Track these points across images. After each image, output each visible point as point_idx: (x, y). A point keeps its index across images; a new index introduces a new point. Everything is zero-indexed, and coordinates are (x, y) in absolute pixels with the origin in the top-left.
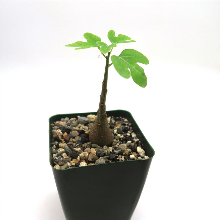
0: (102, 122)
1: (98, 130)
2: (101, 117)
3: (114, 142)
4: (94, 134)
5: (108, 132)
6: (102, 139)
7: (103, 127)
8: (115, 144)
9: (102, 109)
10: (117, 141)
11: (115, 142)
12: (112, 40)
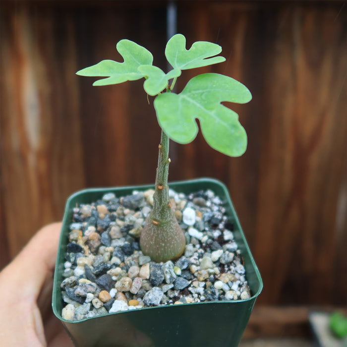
0: (162, 218)
1: (154, 233)
2: (160, 210)
3: (188, 250)
4: (147, 238)
5: (176, 235)
6: (162, 249)
7: (164, 227)
8: (190, 254)
9: (161, 196)
10: (195, 249)
11: (191, 251)
12: (176, 59)
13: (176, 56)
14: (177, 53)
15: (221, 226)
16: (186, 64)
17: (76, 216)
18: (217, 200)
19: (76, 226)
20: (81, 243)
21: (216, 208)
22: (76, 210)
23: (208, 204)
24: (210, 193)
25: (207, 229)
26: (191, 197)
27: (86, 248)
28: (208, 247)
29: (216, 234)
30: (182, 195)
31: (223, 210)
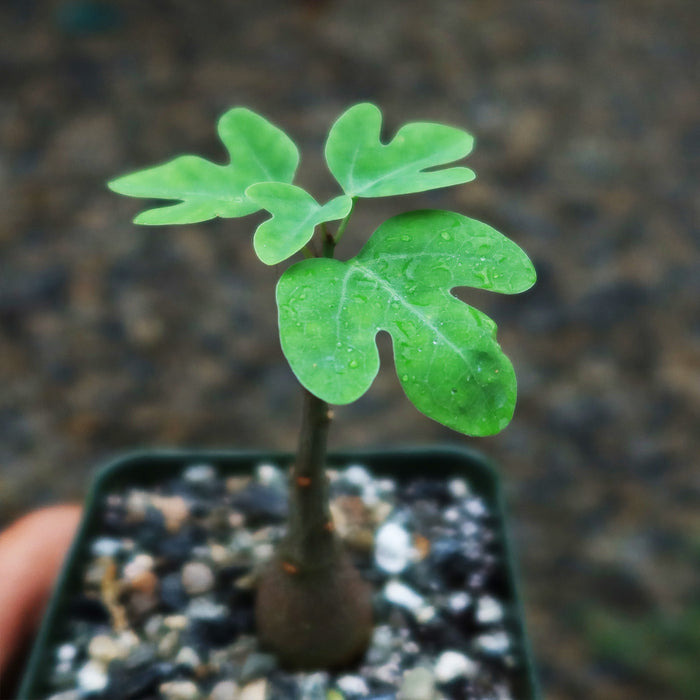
8: (381, 656)
10: (396, 641)
11: (383, 647)
12: (352, 166)
13: (354, 159)
14: (357, 151)
15: (476, 580)
16: (376, 182)
17: (111, 517)
18: (475, 507)
19: (106, 547)
20: (109, 596)
21: (470, 529)
22: (114, 500)
23: (452, 514)
24: (458, 487)
25: (434, 586)
26: (411, 490)
27: (118, 613)
28: (431, 640)
29: (459, 602)
30: (387, 485)
31: (488, 536)
